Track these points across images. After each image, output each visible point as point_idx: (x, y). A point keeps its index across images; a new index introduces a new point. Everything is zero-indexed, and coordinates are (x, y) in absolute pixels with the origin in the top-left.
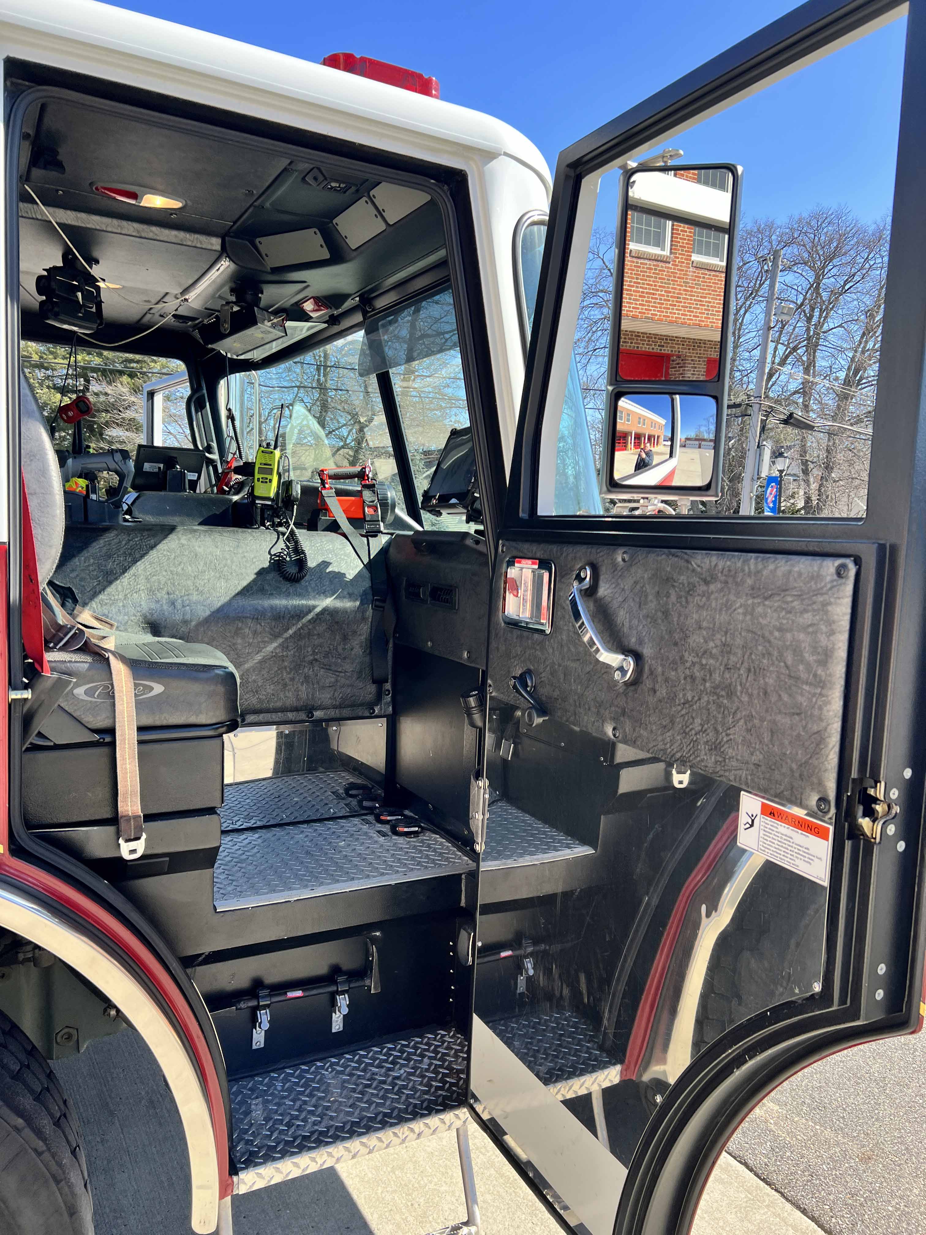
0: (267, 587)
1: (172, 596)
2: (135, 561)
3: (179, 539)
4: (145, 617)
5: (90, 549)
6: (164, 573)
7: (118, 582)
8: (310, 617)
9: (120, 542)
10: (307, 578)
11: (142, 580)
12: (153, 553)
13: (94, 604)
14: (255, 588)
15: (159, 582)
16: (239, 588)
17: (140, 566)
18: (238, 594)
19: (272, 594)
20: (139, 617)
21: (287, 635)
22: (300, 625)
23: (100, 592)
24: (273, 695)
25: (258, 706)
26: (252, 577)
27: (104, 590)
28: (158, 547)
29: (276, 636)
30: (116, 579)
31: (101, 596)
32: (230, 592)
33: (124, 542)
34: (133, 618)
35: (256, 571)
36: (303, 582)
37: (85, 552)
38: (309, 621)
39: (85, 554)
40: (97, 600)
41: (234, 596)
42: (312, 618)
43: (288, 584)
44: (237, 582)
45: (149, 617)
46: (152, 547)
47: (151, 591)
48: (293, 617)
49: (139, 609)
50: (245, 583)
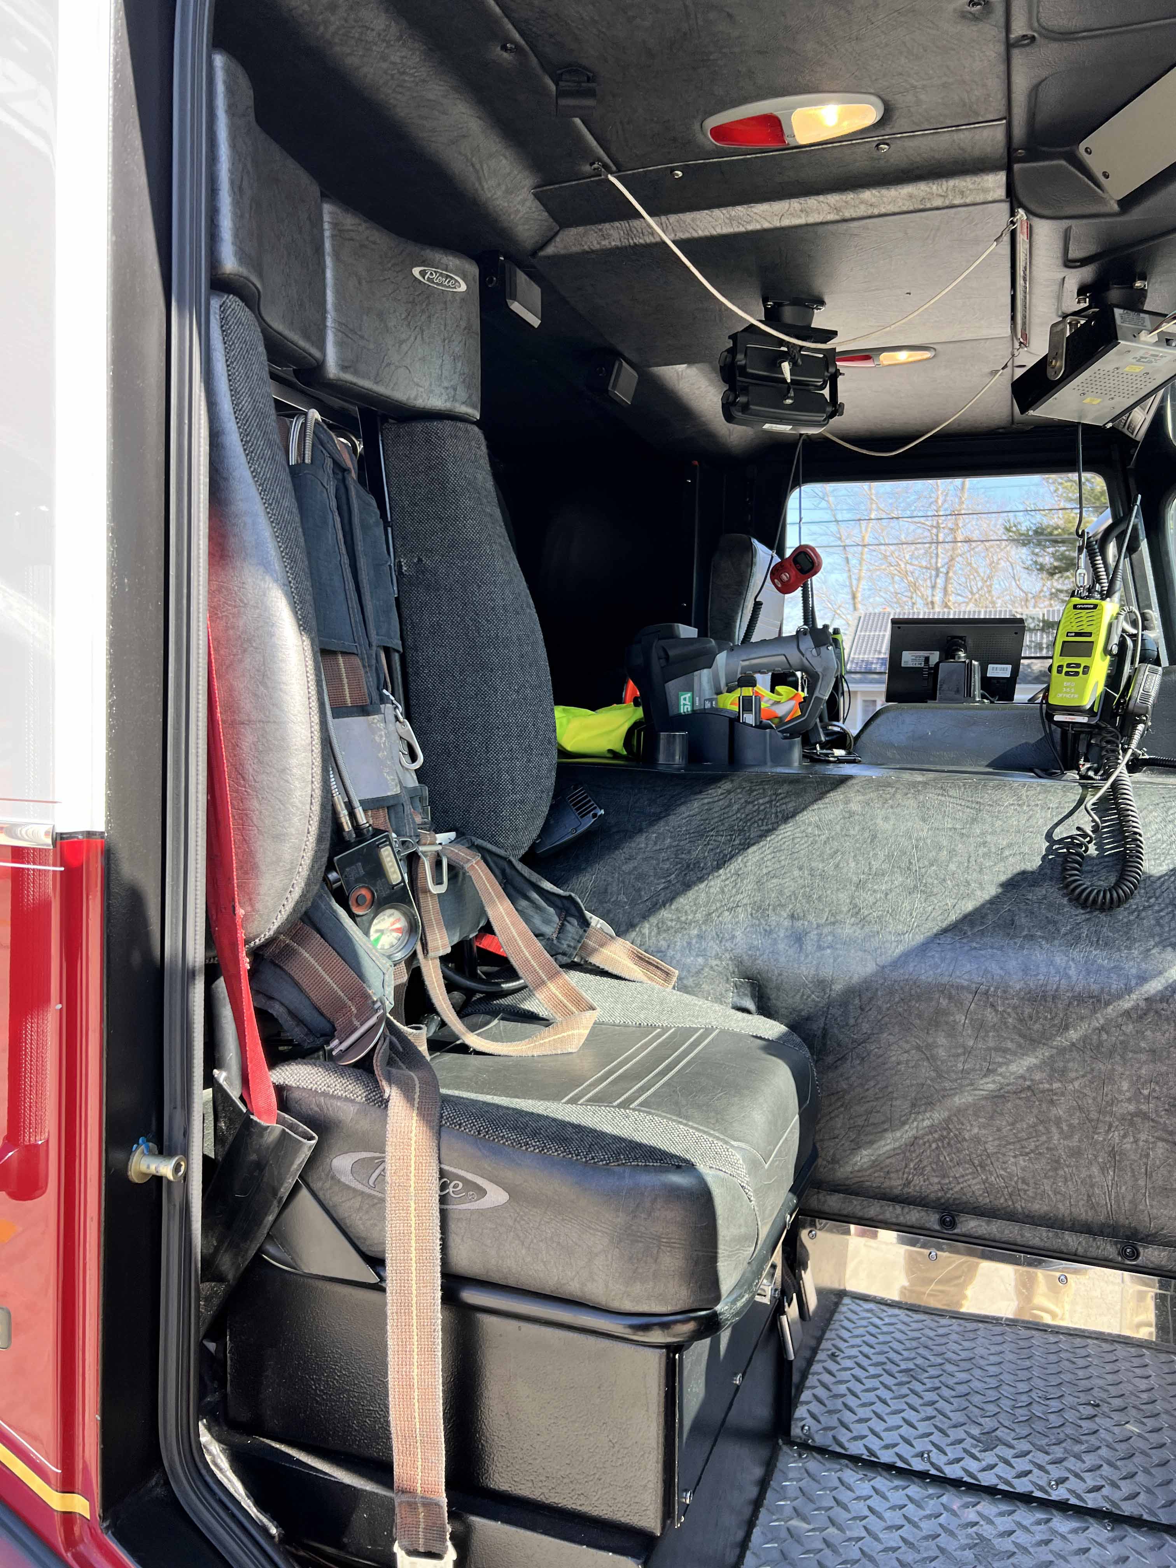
0: (1022, 920)
1: (799, 924)
2: (746, 845)
3: (847, 802)
4: (739, 962)
5: (671, 817)
6: (796, 873)
7: (702, 886)
8: (1127, 1004)
9: (729, 806)
10: (1133, 903)
11: (748, 885)
12: (787, 830)
13: (646, 928)
14: (990, 919)
15: (781, 893)
16: (953, 917)
17: (753, 854)
18: (945, 931)
19: (1031, 937)
20: (726, 963)
21: (1060, 1041)
22: (1099, 1020)
23: (664, 905)
24: (1024, 1181)
25: (985, 1200)
26: (992, 891)
27: (672, 900)
28: (799, 818)
29: (1033, 1042)
30: (701, 880)
31: (665, 914)
32: (930, 924)
33: (735, 807)
34: (714, 963)
35: (1003, 878)
36: (1121, 914)
37: (662, 823)
38: (1127, 1013)
39: (661, 827)
40: (653, 920)
41: (937, 936)
42: (1136, 1008)
43: (1080, 915)
44: (950, 902)
45: (748, 962)
46: (787, 818)
47: (760, 910)
48: (1078, 999)
49: (729, 945)
50: (969, 906)
